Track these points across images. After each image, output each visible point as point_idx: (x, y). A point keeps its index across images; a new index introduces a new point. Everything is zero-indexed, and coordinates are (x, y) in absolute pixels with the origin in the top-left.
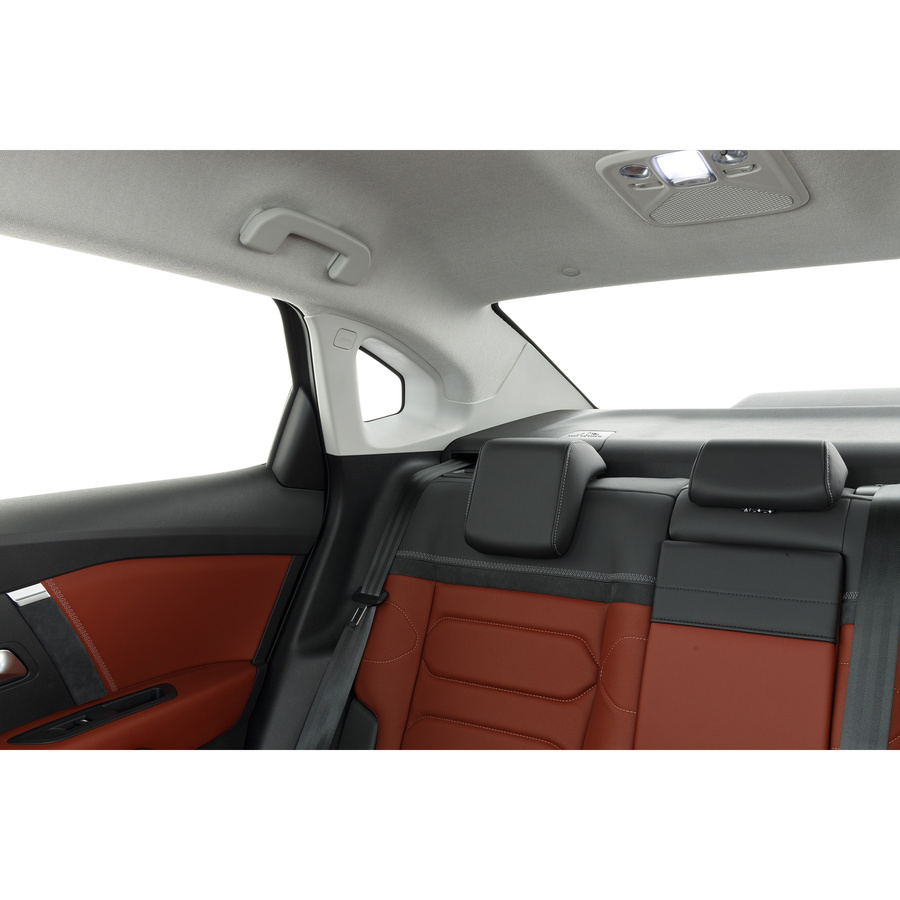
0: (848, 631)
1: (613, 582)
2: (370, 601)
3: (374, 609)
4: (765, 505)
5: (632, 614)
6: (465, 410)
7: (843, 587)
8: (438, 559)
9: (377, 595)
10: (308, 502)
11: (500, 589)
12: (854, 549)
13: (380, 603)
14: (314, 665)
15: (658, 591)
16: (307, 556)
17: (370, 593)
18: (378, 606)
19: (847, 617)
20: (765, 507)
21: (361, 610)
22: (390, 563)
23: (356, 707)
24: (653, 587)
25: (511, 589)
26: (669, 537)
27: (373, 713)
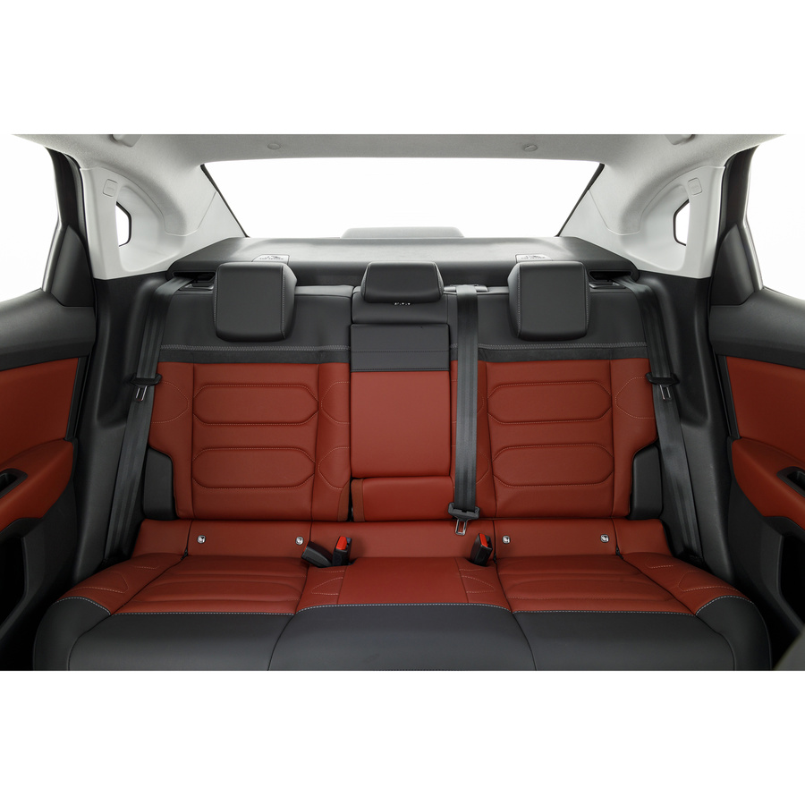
0: (454, 364)
1: (321, 352)
2: (149, 382)
3: (152, 388)
4: (406, 300)
5: (339, 370)
6: (179, 240)
7: (450, 343)
8: (193, 348)
9: (153, 377)
10: (83, 316)
11: (245, 363)
12: (453, 321)
13: (157, 383)
14: (115, 431)
15: (353, 355)
16: (88, 357)
17: (145, 377)
18: (155, 385)
19: (453, 357)
20: (406, 302)
21: (142, 390)
22: (157, 356)
23: (151, 454)
24: (350, 351)
25: (252, 363)
26: (352, 322)
27: (166, 455)
